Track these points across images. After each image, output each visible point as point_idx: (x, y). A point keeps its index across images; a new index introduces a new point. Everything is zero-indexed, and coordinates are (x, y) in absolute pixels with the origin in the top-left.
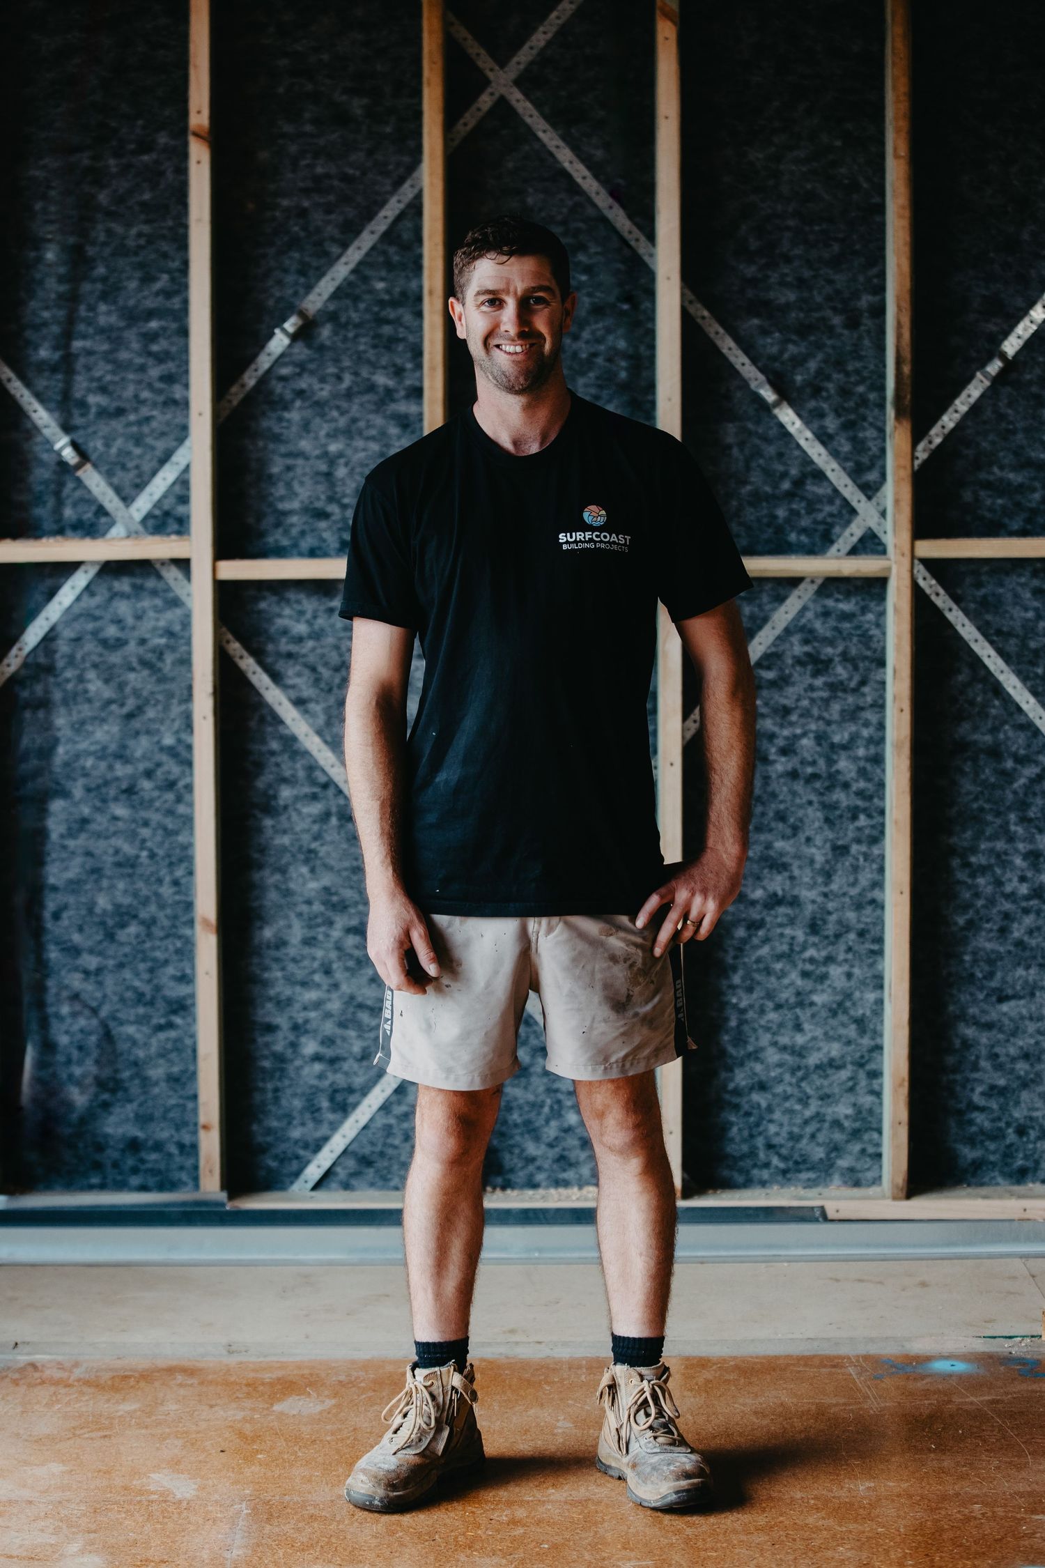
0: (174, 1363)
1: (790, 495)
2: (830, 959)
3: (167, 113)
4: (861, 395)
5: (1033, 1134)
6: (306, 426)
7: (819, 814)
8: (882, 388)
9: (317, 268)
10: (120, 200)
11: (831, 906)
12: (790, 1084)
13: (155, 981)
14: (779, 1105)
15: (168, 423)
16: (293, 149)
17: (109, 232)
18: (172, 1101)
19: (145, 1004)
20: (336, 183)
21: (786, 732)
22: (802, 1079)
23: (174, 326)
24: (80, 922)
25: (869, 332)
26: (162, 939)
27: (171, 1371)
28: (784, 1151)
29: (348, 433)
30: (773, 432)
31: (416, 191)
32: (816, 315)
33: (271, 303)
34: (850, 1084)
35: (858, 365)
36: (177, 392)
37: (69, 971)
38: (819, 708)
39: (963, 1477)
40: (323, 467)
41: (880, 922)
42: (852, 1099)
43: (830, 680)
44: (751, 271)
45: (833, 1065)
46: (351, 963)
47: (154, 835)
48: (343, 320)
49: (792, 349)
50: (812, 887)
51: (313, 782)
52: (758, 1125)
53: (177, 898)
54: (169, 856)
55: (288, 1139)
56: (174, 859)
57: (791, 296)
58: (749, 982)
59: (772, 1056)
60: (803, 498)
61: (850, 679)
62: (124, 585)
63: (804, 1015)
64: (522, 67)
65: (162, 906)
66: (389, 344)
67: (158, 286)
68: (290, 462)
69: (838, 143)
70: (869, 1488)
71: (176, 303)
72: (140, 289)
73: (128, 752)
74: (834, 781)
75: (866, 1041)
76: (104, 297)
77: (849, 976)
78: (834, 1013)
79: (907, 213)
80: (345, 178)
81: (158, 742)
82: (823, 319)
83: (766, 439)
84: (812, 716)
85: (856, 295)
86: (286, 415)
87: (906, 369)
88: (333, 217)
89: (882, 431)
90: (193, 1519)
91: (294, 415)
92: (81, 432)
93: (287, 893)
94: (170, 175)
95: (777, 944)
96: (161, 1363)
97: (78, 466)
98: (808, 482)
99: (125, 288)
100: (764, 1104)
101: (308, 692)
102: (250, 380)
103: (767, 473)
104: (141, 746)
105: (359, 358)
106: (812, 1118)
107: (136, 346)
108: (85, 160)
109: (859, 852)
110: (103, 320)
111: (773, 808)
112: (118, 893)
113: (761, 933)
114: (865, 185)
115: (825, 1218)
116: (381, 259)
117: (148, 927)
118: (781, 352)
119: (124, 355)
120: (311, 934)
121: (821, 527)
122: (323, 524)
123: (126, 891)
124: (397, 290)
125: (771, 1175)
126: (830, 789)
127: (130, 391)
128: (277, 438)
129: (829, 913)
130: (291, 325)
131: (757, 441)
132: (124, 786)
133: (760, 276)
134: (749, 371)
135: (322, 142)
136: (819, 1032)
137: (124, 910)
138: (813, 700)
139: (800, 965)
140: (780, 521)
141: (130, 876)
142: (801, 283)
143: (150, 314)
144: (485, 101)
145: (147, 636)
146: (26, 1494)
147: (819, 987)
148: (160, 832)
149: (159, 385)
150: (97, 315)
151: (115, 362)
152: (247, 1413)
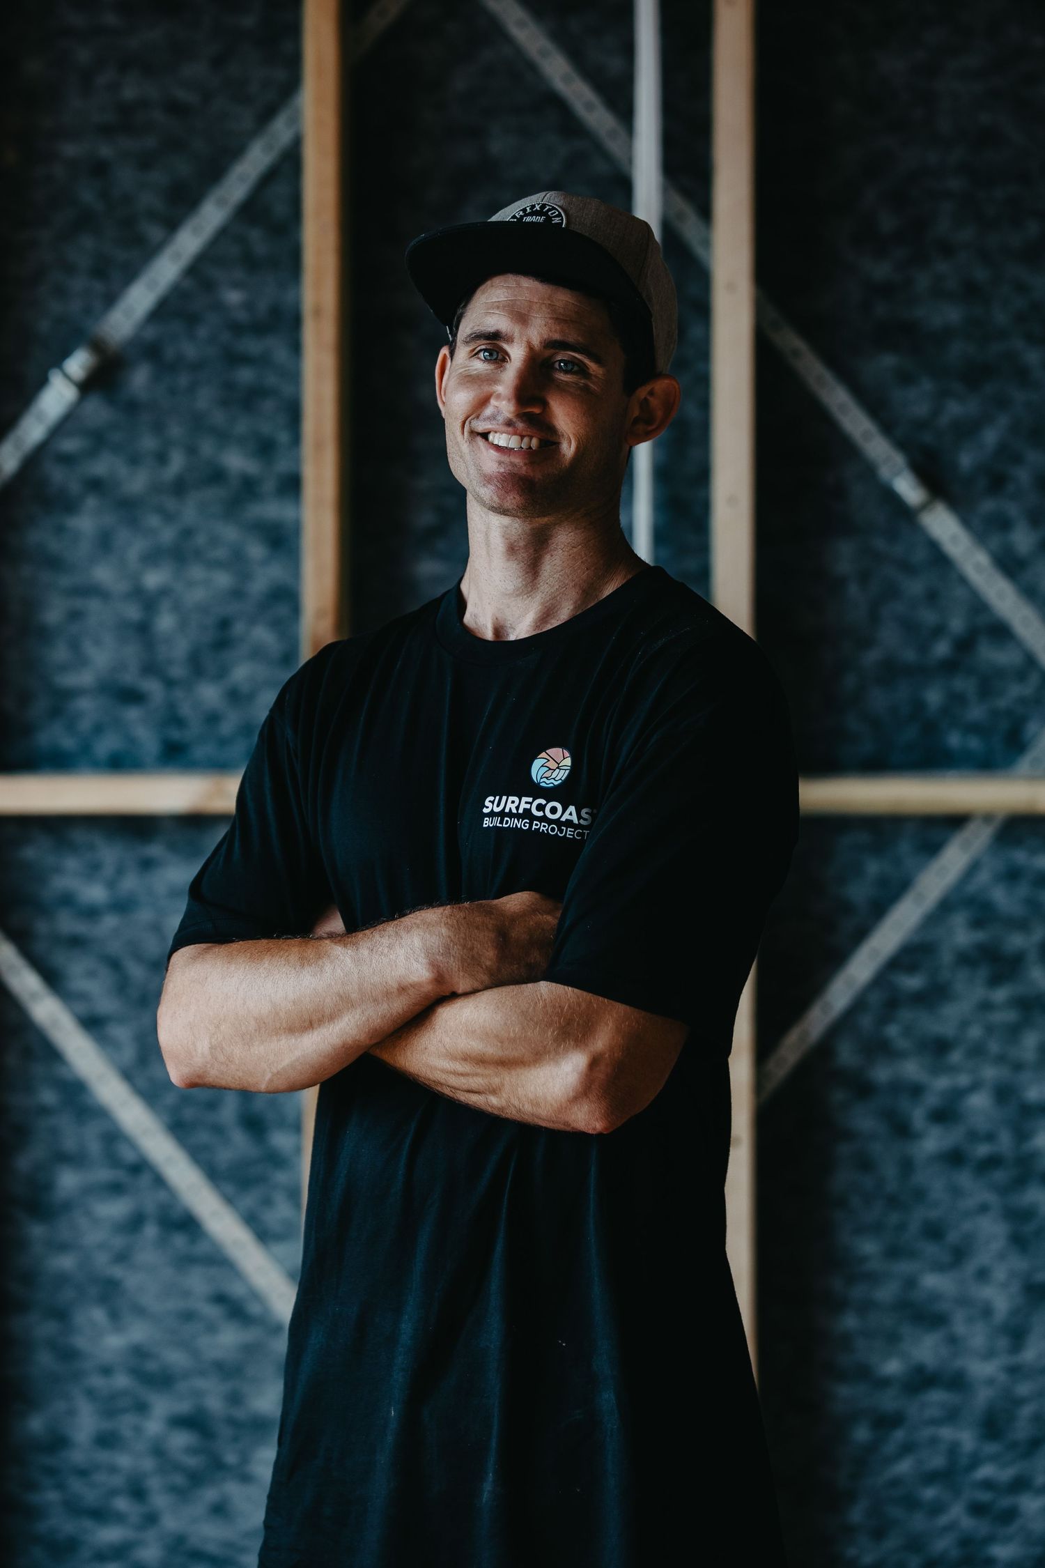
1: (950, 667)
2: (1020, 1485)
6: (105, 543)
7: (1001, 1228)
11: (1023, 1389)
16: (84, 55)
20: (158, 116)
21: (942, 1083)
29: (179, 554)
30: (920, 555)
31: (292, 133)
32: (997, 347)
33: (42, 325)
38: (1001, 1041)
40: (133, 612)
43: (1018, 992)
44: (881, 270)
46: (179, 1480)
48: (169, 353)
49: (955, 409)
50: (989, 1354)
51: (113, 1160)
57: (952, 314)
58: (877, 1522)
60: (972, 672)
66: (249, 399)
68: (78, 603)
74: (1026, 1169)
80: (175, 108)
82: (1010, 355)
84: (988, 1056)
86: (72, 522)
88: (152, 175)
91: (86, 522)
93: (69, 1355)
95: (926, 1454)
98: (982, 642)
101: (106, 1004)
103: (910, 627)
105: (198, 424)
111: (918, 1217)
113: (899, 1435)
116: (236, 251)
120: (107, 1425)
121: (1004, 722)
122: (133, 714)
124: (263, 306)
126: (1020, 1182)
128: (55, 563)
129: (1020, 1402)
130: (78, 363)
131: (891, 571)
133: (897, 279)
134: (876, 446)
138: (990, 1029)
139: (967, 1494)
140: (932, 712)
142: (970, 291)
147: (1002, 1532)
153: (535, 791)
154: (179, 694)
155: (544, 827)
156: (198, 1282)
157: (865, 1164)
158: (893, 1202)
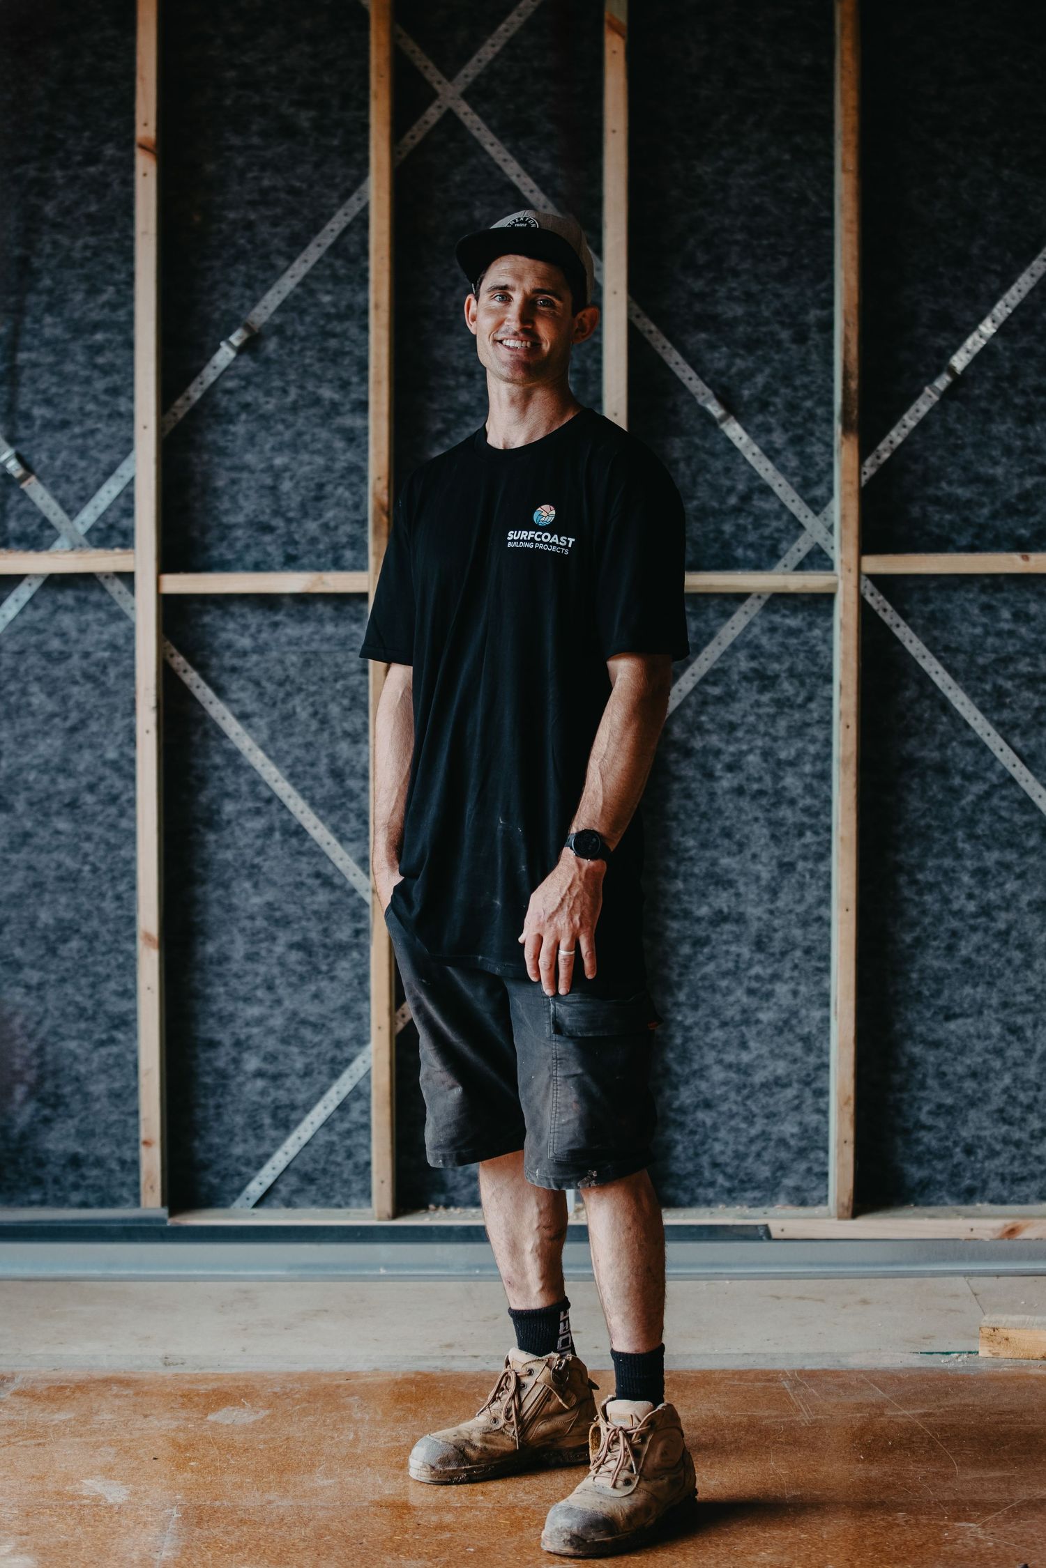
0: (110, 1375)
1: (737, 510)
2: (775, 977)
3: (114, 124)
4: (809, 410)
5: (980, 1154)
6: (251, 439)
7: (765, 831)
8: (830, 403)
9: (264, 281)
10: (67, 212)
11: (777, 923)
12: (736, 1102)
13: (97, 997)
14: (724, 1124)
15: (113, 436)
16: (240, 161)
17: (55, 243)
18: (114, 1117)
19: (87, 1020)
20: (283, 195)
21: (732, 749)
22: (748, 1097)
23: (120, 338)
24: (22, 936)
25: (816, 346)
26: (104, 954)
27: (107, 1382)
28: (730, 1170)
29: (294, 447)
30: (720, 447)
31: (363, 204)
32: (764, 329)
33: (216, 316)
34: (796, 1102)
35: (806, 379)
36: (122, 405)
37: (11, 986)
38: (766, 724)
40: (268, 481)
41: (827, 939)
42: (798, 1118)
43: (775, 696)
44: (698, 285)
45: (779, 1083)
46: (294, 979)
47: (97, 849)
48: (289, 333)
49: (740, 364)
50: (758, 904)
51: (256, 796)
52: (703, 1143)
53: (120, 912)
54: (112, 870)
55: (230, 1156)
56: (116, 874)
57: (739, 311)
58: (694, 1000)
59: (718, 1074)
60: (750, 513)
61: (797, 695)
62: (67, 598)
63: (750, 1033)
64: (470, 80)
65: (104, 921)
66: (335, 357)
67: (104, 297)
68: (235, 475)
71: (121, 315)
72: (85, 301)
73: (71, 766)
74: (780, 797)
75: (812, 1060)
76: (49, 309)
77: (795, 993)
78: (780, 1031)
79: (855, 227)
80: (292, 191)
81: (101, 756)
82: (772, 334)
83: (713, 455)
84: (758, 733)
85: (804, 309)
86: (232, 428)
87: (854, 385)
88: (279, 229)
89: (829, 446)
90: (124, 1522)
91: (240, 429)
92: (26, 444)
93: (230, 908)
94: (116, 187)
95: (722, 961)
96: (97, 1375)
97: (23, 479)
98: (756, 497)
99: (71, 300)
100: (709, 1122)
101: (252, 706)
102: (195, 393)
103: (715, 488)
104: (84, 760)
105: (305, 372)
106: (757, 1137)
107: (81, 358)
108: (32, 171)
109: (805, 869)
110: (48, 332)
111: (718, 824)
112: (60, 907)
113: (706, 950)
114: (814, 199)
115: (769, 1237)
116: (328, 272)
117: (91, 942)
118: (729, 366)
119: (69, 368)
120: (254, 949)
121: (768, 543)
122: (267, 538)
123: (68, 906)
124: (344, 303)
125: (716, 1194)
126: (776, 805)
127: (74, 404)
128: (222, 452)
129: (775, 930)
130: (237, 338)
131: (704, 456)
132: (67, 800)
133: (707, 290)
134: (696, 385)
135: (269, 154)
136: (765, 1050)
137: (66, 924)
138: (759, 716)
139: (746, 983)
140: (727, 536)
141: (72, 890)
142: (749, 297)
143: (96, 327)
144: (433, 114)
145: (91, 649)
147: (765, 1005)
148: (103, 846)
149: (104, 398)
150: (42, 327)
151: (60, 374)
152: (181, 1422)
153: (536, 528)
154: (293, 527)
155: (541, 546)
156: (304, 865)
157: (688, 795)
158: (704, 816)
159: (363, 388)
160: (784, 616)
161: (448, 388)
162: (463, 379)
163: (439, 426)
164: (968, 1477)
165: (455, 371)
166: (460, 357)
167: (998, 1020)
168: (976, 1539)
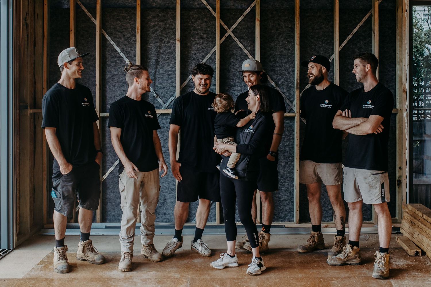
2: (285, 182)
3: (172, 36)
4: (290, 86)
7: (283, 157)
8: (294, 84)
10: (164, 51)
11: (285, 173)
12: (278, 203)
15: (172, 90)
19: (167, 189)
20: (201, 49)
22: (280, 203)
23: (173, 73)
25: (292, 75)
26: (170, 178)
28: (277, 215)
31: (215, 50)
32: (283, 72)
33: (190, 69)
34: (288, 203)
35: (290, 80)
36: (174, 84)
39: (318, 274)
41: (293, 176)
42: (289, 206)
44: (271, 64)
45: (285, 200)
49: (279, 78)
57: (278, 69)
61: (288, 134)
62: (164, 117)
64: (233, 29)
67: (171, 66)
69: (286, 42)
70: (301, 276)
71: (173, 69)
72: (167, 67)
74: (285, 151)
75: (291, 196)
76: (161, 68)
77: (288, 185)
78: (286, 191)
79: (299, 54)
80: (203, 48)
85: (289, 68)
87: (298, 81)
88: (201, 55)
89: (294, 92)
92: (157, 91)
94: (173, 47)
97: (156, 97)
99: (165, 67)
102: (186, 82)
106: (282, 209)
107: (167, 76)
108: (158, 44)
109: (290, 164)
110: (161, 72)
114: (291, 50)
115: (285, 227)
116: (209, 62)
118: (277, 78)
119: (164, 78)
126: (285, 153)
127: (165, 84)
133: (273, 65)
134: (271, 81)
136: (283, 195)
142: (280, 66)
143: (169, 71)
144: (226, 35)
146: (149, 277)
149: (170, 83)
150: (160, 71)
151: (163, 79)
152: (188, 262)
159: (215, 82)
160: (286, 121)
161: (229, 82)
162: (232, 80)
163: (228, 88)
164: (332, 272)
165: (230, 79)
166: (231, 76)
167: (323, 189)
168: (337, 285)
